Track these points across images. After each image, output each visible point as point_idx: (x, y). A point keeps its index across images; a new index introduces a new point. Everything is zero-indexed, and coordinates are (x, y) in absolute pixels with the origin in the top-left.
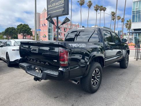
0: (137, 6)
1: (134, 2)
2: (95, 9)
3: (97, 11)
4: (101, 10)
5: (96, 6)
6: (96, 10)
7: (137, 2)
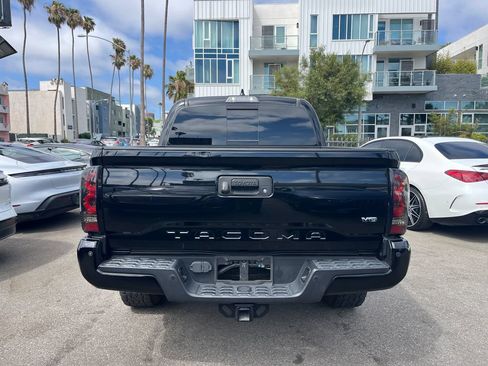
0: (206, 36)
1: (199, 22)
2: (52, 16)
3: (59, 27)
4: (73, 26)
5: (53, 8)
6: (58, 22)
7: (207, 21)
